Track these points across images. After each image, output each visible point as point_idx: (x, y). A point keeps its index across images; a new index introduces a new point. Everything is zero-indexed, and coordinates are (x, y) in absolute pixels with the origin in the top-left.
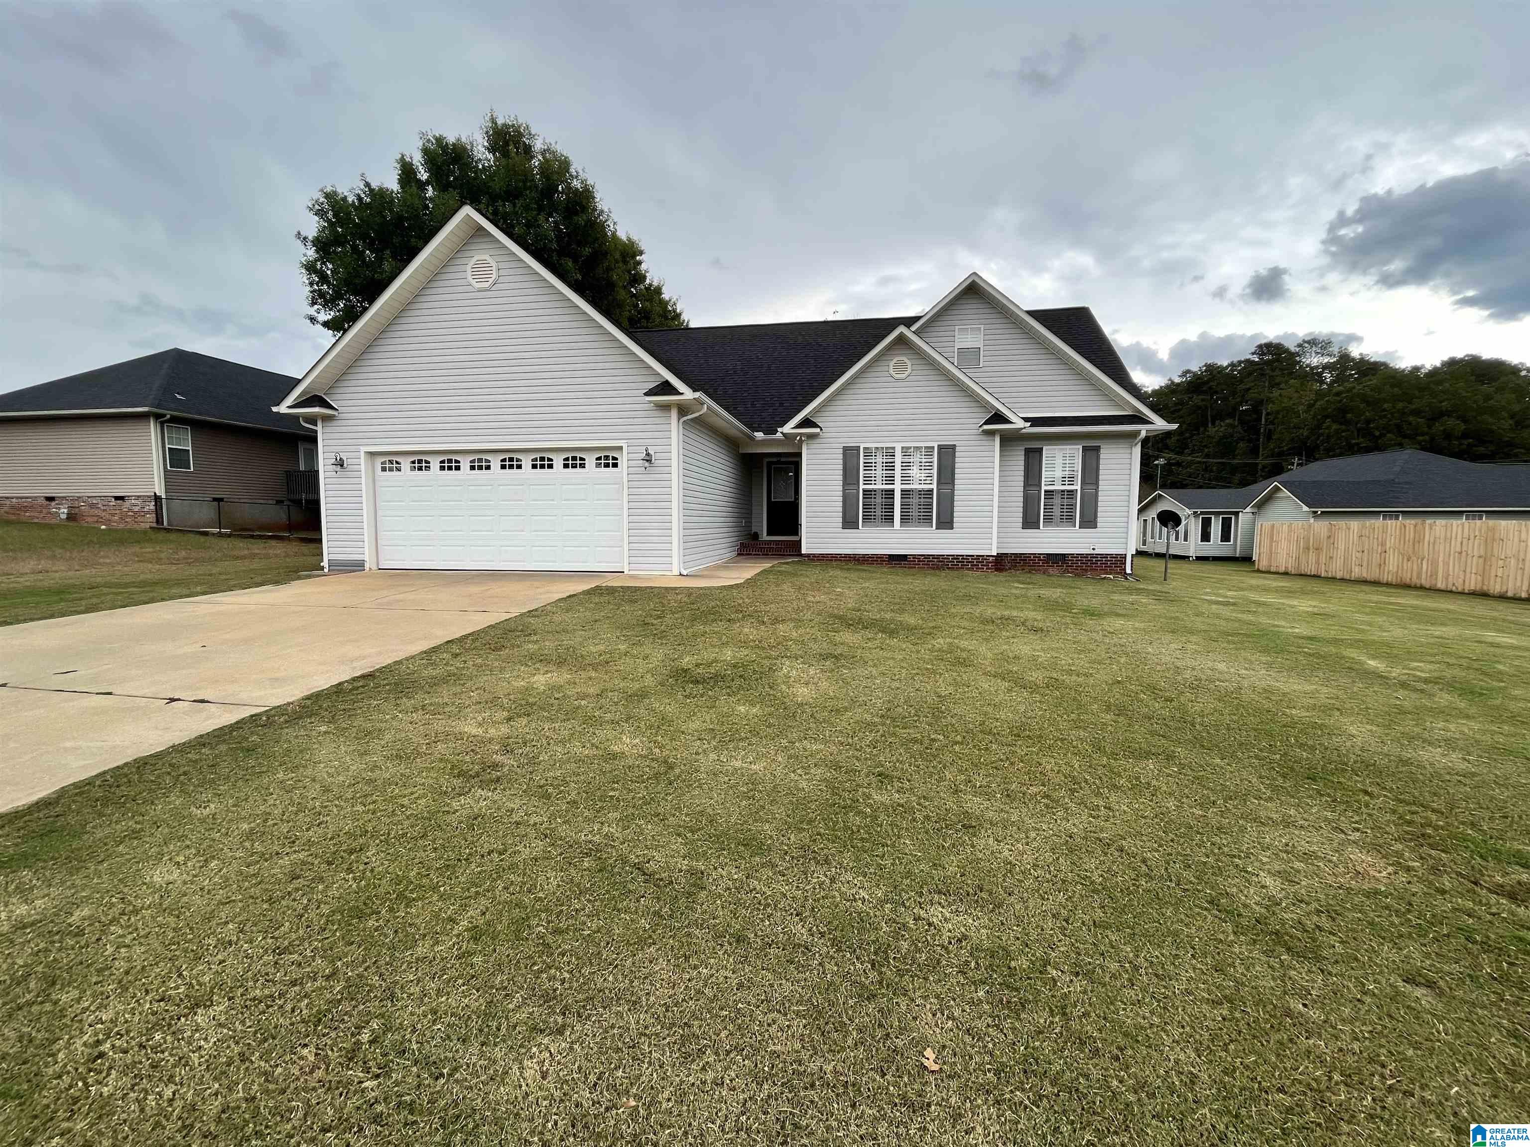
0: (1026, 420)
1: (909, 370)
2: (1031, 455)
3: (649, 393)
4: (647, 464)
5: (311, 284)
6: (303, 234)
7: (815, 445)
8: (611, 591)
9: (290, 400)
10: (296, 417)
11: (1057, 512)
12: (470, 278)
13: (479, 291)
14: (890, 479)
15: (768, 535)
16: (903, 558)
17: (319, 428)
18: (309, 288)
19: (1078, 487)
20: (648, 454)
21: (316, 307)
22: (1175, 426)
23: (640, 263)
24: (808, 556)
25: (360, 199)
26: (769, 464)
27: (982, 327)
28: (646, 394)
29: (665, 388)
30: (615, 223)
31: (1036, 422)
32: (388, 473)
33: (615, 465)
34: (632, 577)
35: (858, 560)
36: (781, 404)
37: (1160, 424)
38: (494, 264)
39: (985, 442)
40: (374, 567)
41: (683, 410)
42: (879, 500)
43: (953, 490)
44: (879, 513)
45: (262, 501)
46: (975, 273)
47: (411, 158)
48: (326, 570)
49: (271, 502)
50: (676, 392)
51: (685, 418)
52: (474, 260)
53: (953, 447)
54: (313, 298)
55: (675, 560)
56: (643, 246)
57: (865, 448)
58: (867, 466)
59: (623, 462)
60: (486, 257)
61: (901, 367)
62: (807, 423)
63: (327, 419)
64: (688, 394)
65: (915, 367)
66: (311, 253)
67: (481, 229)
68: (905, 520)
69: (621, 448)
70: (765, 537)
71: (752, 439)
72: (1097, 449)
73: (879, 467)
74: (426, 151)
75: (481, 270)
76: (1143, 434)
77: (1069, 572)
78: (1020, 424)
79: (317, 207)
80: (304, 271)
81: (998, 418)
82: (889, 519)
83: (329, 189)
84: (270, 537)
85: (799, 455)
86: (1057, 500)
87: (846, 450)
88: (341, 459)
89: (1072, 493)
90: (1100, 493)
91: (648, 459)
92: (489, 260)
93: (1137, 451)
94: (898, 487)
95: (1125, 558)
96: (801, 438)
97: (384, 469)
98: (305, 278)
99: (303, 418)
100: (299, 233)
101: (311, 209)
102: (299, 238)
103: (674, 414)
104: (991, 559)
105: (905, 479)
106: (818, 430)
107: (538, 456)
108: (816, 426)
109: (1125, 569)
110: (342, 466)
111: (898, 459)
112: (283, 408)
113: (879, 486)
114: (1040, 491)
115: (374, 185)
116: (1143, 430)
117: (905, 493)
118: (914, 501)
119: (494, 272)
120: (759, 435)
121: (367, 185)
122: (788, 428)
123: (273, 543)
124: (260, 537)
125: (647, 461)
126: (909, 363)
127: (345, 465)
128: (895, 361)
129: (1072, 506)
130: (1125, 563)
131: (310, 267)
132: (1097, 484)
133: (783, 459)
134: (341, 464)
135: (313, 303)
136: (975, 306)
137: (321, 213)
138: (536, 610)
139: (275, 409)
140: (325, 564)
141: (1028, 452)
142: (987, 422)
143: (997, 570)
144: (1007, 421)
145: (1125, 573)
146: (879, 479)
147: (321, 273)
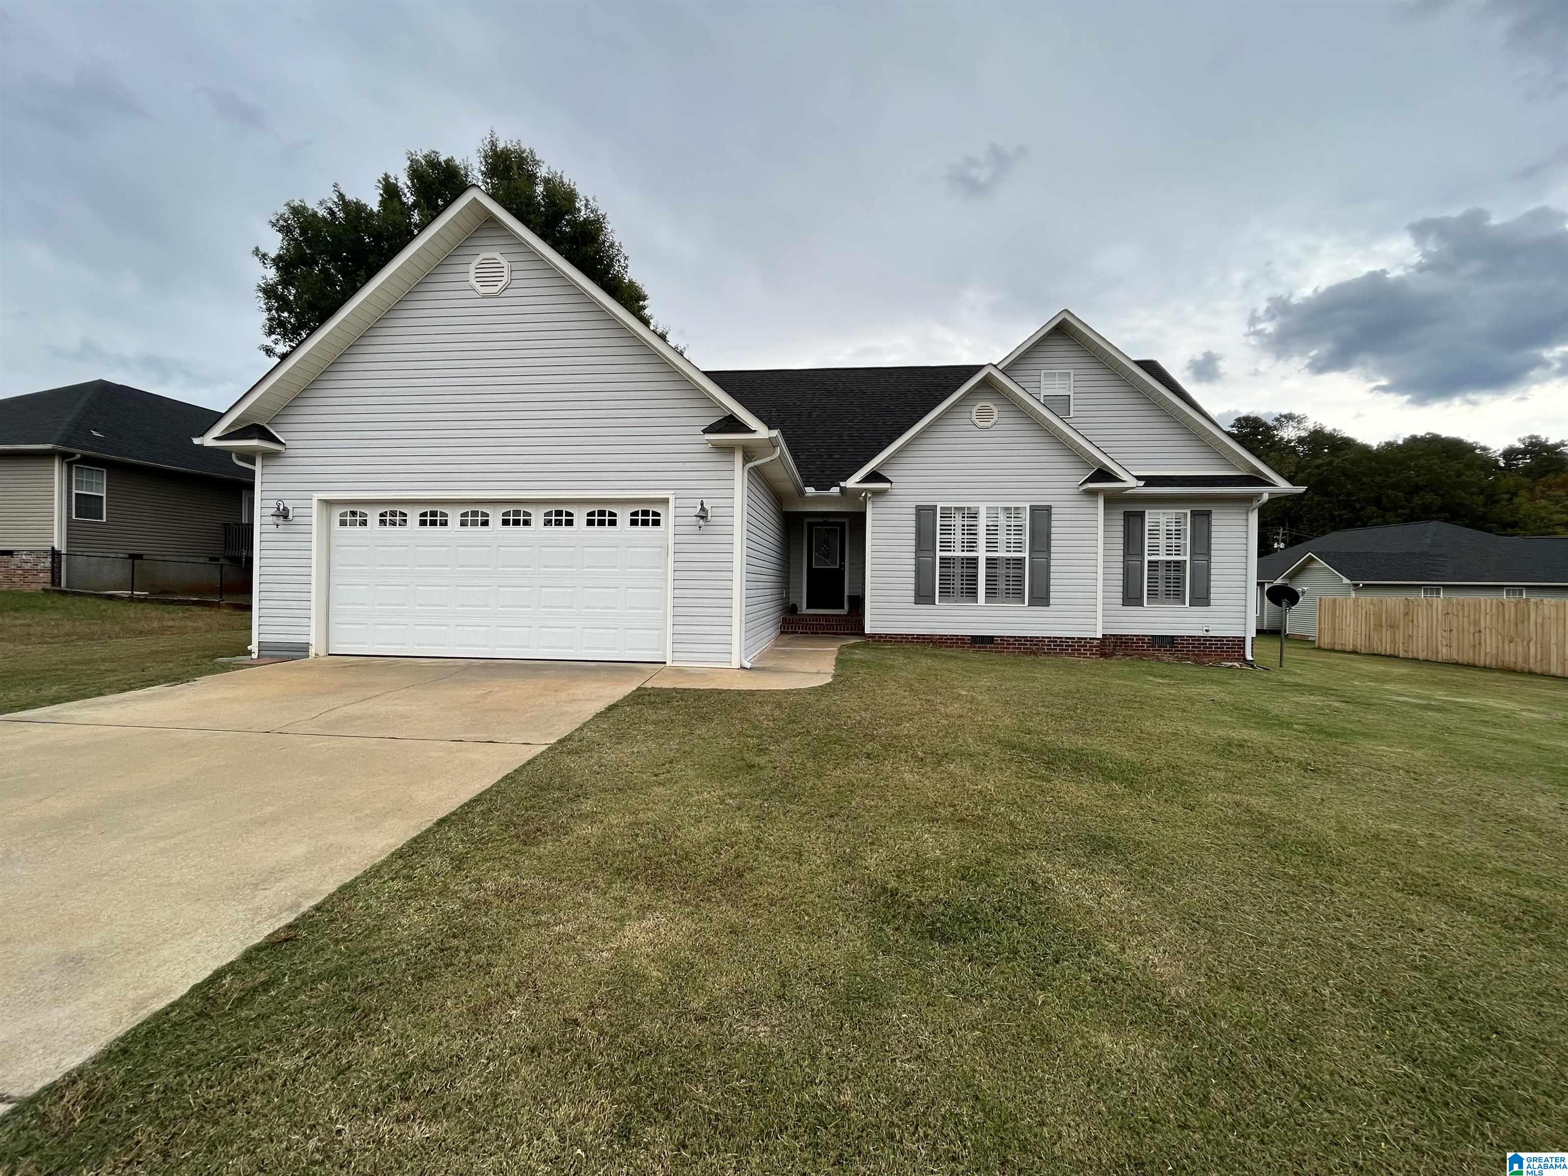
0: (1139, 478)
1: (995, 418)
2: (1131, 519)
3: (709, 430)
4: (701, 522)
5: (269, 310)
6: (263, 250)
7: (882, 502)
9: (219, 429)
10: (225, 454)
11: (1161, 586)
12: (473, 281)
13: (483, 297)
14: (972, 545)
15: (808, 607)
16: (990, 639)
17: (258, 469)
18: (266, 315)
19: (1187, 558)
20: (703, 509)
21: (274, 337)
22: (1302, 489)
23: (644, 308)
24: (873, 636)
25: (332, 213)
26: (810, 525)
27: (1072, 372)
28: (705, 431)
29: (731, 424)
30: (626, 258)
31: (1150, 481)
32: (348, 528)
33: (656, 523)
34: (679, 671)
35: (934, 643)
36: (830, 456)
37: (1283, 486)
38: (505, 263)
39: (1086, 503)
40: (322, 653)
41: (748, 454)
42: (958, 570)
43: (1049, 559)
44: (958, 586)
45: (191, 559)
46: (1066, 310)
47: (396, 179)
48: (255, 656)
49: (202, 560)
50: (747, 430)
51: (752, 464)
52: (479, 259)
53: (1048, 509)
54: (270, 329)
55: (736, 649)
57: (942, 508)
58: (946, 529)
59: (669, 517)
60: (497, 255)
61: (985, 414)
62: (874, 476)
63: (268, 456)
64: (762, 432)
65: (1002, 414)
66: (272, 274)
68: (991, 593)
69: (665, 501)
70: (804, 609)
71: (802, 493)
72: (1208, 514)
73: (959, 531)
75: (488, 273)
76: (1266, 497)
77: (1188, 659)
78: (1132, 483)
79: (281, 222)
80: (261, 294)
81: (1103, 474)
82: (972, 593)
83: (297, 203)
84: (195, 603)
85: (864, 515)
86: (1161, 573)
87: (919, 510)
88: (285, 509)
89: (1179, 565)
90: (1213, 565)
91: (703, 515)
92: (500, 258)
93: (1254, 518)
94: (982, 554)
95: (1244, 641)
96: (866, 495)
97: (343, 523)
98: (262, 302)
99: (236, 453)
100: (257, 249)
101: (274, 225)
102: (257, 255)
103: (738, 458)
104: (1095, 642)
105: (992, 545)
106: (887, 485)
107: (553, 509)
108: (886, 480)
109: (1244, 655)
110: (286, 517)
111: (982, 523)
112: (208, 440)
113: (958, 554)
114: (1142, 562)
115: (350, 197)
116: (1265, 493)
117: (991, 562)
118: (1001, 571)
119: (505, 274)
120: (810, 491)
121: (341, 196)
122: (852, 483)
123: (197, 610)
124: (182, 603)
125: (702, 517)
126: (995, 409)
127: (290, 517)
128: (978, 406)
129: (1180, 581)
130: (1244, 648)
131: (269, 292)
132: (1209, 554)
133: (830, 520)
134: (284, 514)
135: (271, 332)
136: (1062, 348)
137: (286, 230)
139: (196, 441)
140: (254, 647)
141: (1127, 516)
142: (1091, 480)
143: (1103, 655)
144: (1115, 479)
145: (1245, 659)
146: (958, 545)
147: (282, 299)
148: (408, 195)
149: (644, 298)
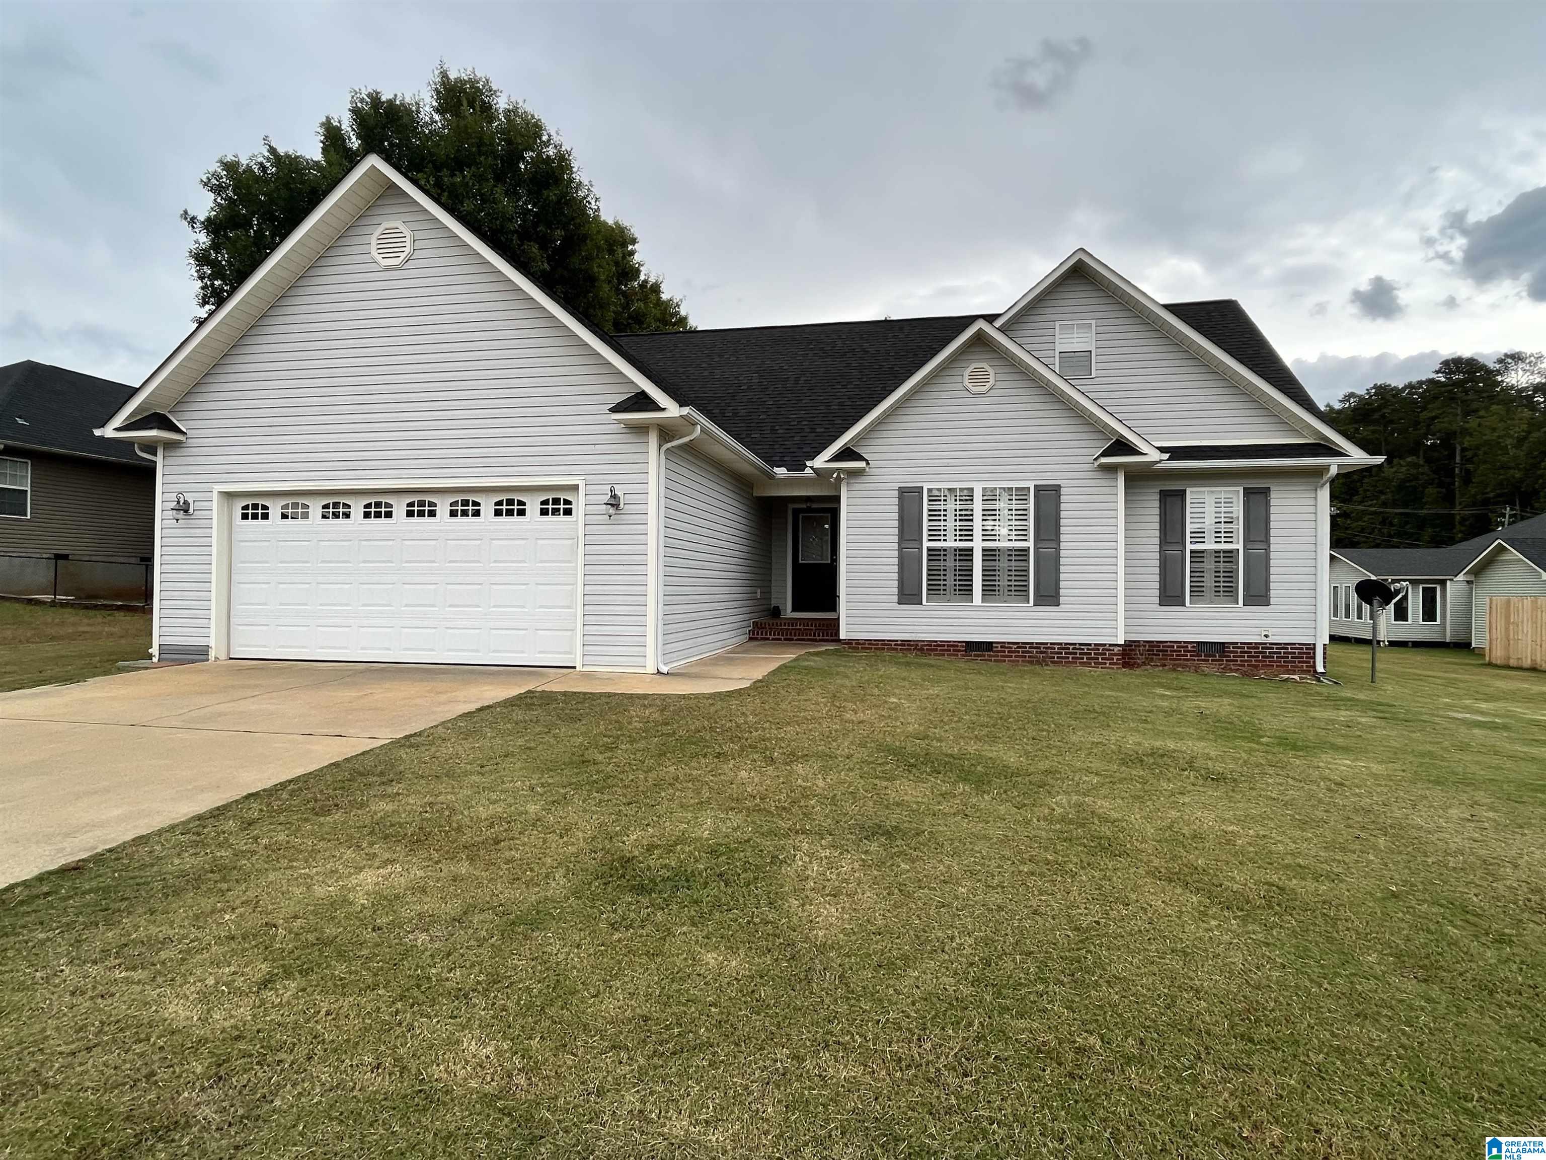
0: (1162, 450)
1: (992, 381)
2: (1169, 499)
3: (616, 409)
4: (612, 511)
5: (201, 278)
6: (191, 213)
7: (858, 485)
8: (547, 698)
9: (119, 420)
10: (128, 444)
11: (1209, 581)
12: (374, 253)
13: (387, 270)
14: (968, 534)
15: (794, 609)
16: (988, 646)
17: (159, 460)
18: (199, 284)
19: (1240, 547)
20: (614, 496)
21: (207, 307)
22: (1380, 460)
23: (632, 253)
24: (849, 642)
25: (262, 167)
26: (796, 512)
27: (1093, 322)
28: (614, 410)
29: (641, 402)
30: (597, 200)
31: (1176, 453)
32: (250, 522)
33: (568, 512)
34: (587, 676)
35: (922, 650)
36: (813, 430)
37: (1357, 456)
38: (407, 233)
39: (1101, 482)
40: (223, 656)
41: (666, 432)
42: (950, 563)
43: (1058, 549)
44: (950, 582)
45: (122, 560)
46: (1082, 249)
47: (339, 122)
48: (155, 660)
49: (133, 560)
50: (653, 406)
51: (669, 445)
52: (380, 229)
53: (1057, 489)
54: (203, 299)
55: (650, 651)
56: (636, 232)
57: (930, 490)
58: (934, 514)
59: (579, 508)
60: (398, 224)
61: (978, 377)
62: (847, 454)
63: (170, 446)
64: (672, 409)
65: (1000, 377)
66: (204, 239)
67: (393, 186)
68: (989, 591)
69: (575, 488)
70: (788, 612)
71: (771, 477)
72: (1266, 492)
73: (950, 516)
74: (355, 111)
75: (390, 241)
76: (1334, 470)
77: (1231, 670)
78: (1155, 456)
79: (214, 181)
80: (192, 261)
81: (1121, 447)
82: (966, 590)
83: (229, 158)
84: (119, 608)
85: (837, 499)
86: (1209, 565)
87: (902, 491)
88: (185, 502)
89: (1230, 555)
90: (1272, 555)
91: (614, 503)
92: (402, 228)
93: (1324, 494)
94: (978, 545)
95: (1314, 649)
96: (839, 475)
97: (245, 517)
98: (194, 270)
99: (139, 444)
100: (186, 212)
101: (206, 184)
102: (186, 218)
103: (653, 439)
104: (1116, 649)
105: (989, 533)
106: (862, 464)
107: (459, 498)
108: (860, 458)
109: (1314, 666)
110: (186, 511)
111: (978, 506)
112: (109, 432)
113: (951, 544)
114: (1183, 551)
115: (281, 151)
116: (1334, 465)
117: (989, 554)
118: (1003, 564)
119: (408, 244)
120: (781, 472)
121: (272, 150)
122: (821, 461)
123: (120, 615)
124: (105, 607)
125: (612, 505)
126: (991, 372)
127: (191, 511)
128: (970, 369)
129: (1231, 575)
130: (1314, 658)
131: (201, 258)
132: (1267, 541)
133: (815, 506)
134: (184, 508)
135: (204, 303)
136: (1083, 295)
137: (218, 189)
138: (419, 734)
139: (97, 432)
140: (155, 650)
141: (1164, 496)
142: (1104, 454)
143: (1126, 665)
144: (1133, 451)
145: (1315, 671)
146: (950, 534)
147: (214, 264)
148: (354, 138)
149: (634, 241)
